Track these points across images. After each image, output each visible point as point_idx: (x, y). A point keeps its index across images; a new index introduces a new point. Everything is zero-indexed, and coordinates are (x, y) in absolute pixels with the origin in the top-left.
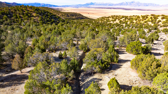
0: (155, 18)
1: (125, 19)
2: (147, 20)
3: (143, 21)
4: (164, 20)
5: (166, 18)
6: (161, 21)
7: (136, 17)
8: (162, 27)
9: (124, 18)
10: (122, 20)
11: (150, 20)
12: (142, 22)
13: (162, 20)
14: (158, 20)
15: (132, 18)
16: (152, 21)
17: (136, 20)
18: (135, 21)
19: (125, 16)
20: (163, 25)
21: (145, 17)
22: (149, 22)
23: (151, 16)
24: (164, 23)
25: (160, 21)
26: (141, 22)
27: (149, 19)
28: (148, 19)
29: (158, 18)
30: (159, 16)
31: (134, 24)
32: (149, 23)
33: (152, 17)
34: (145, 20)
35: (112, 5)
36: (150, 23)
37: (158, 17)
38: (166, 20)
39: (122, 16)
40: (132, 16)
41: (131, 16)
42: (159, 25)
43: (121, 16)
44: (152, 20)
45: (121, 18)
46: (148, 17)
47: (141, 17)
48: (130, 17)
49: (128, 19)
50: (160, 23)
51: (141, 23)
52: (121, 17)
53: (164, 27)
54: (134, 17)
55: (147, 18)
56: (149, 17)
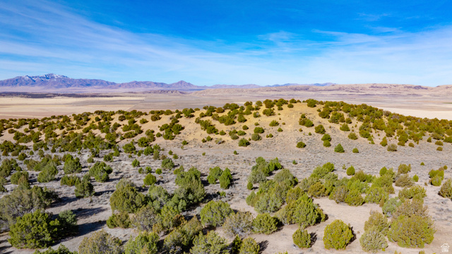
0: (106, 119)
1: (31, 128)
2: (88, 125)
3: (79, 128)
4: (126, 122)
5: (128, 118)
6: (119, 126)
7: (61, 120)
8: (124, 139)
9: (27, 126)
10: (21, 130)
11: (97, 124)
12: (79, 131)
13: (121, 123)
14: (113, 123)
15: (50, 124)
16: (101, 127)
17: (62, 128)
18: (58, 131)
19: (29, 120)
20: (126, 134)
21: (82, 119)
22: (95, 129)
23: (96, 115)
24: (126, 128)
25: (117, 126)
26: (75, 131)
27: (93, 122)
28: (90, 122)
29: (112, 119)
30: (113, 113)
31: (58, 138)
32: (94, 131)
33: (99, 117)
34: (85, 127)
36: (97, 132)
37: (112, 117)
38: (129, 123)
39: (21, 120)
40: (49, 119)
41: (46, 118)
42: (117, 135)
43: (16, 120)
44: (100, 123)
45: (18, 127)
46: (89, 117)
47: (72, 118)
48: (43, 120)
49: (38, 126)
50: (119, 130)
51: (76, 135)
52: (17, 123)
53: (128, 139)
54: (55, 121)
55: (88, 120)
56: (93, 118)
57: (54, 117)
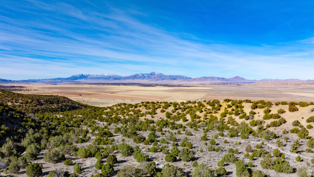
0: (237, 107)
1: (176, 109)
3: (216, 112)
4: (260, 111)
5: (260, 107)
7: (197, 105)
8: (270, 127)
9: (172, 108)
10: (169, 111)
11: (230, 110)
12: (217, 115)
13: (255, 111)
15: (190, 107)
17: (201, 111)
18: (199, 114)
19: (171, 103)
20: (272, 123)
21: (215, 105)
22: (231, 114)
25: (252, 113)
26: (213, 115)
27: (226, 108)
28: (223, 108)
29: (243, 107)
30: (240, 102)
31: (201, 119)
33: (231, 104)
34: (220, 112)
35: (120, 78)
38: (265, 112)
39: (165, 103)
40: (187, 103)
41: (183, 103)
42: (261, 123)
43: (161, 103)
45: (166, 108)
47: (205, 104)
52: (163, 105)
54: (192, 105)
55: (220, 106)
56: (224, 105)
57: (190, 102)
